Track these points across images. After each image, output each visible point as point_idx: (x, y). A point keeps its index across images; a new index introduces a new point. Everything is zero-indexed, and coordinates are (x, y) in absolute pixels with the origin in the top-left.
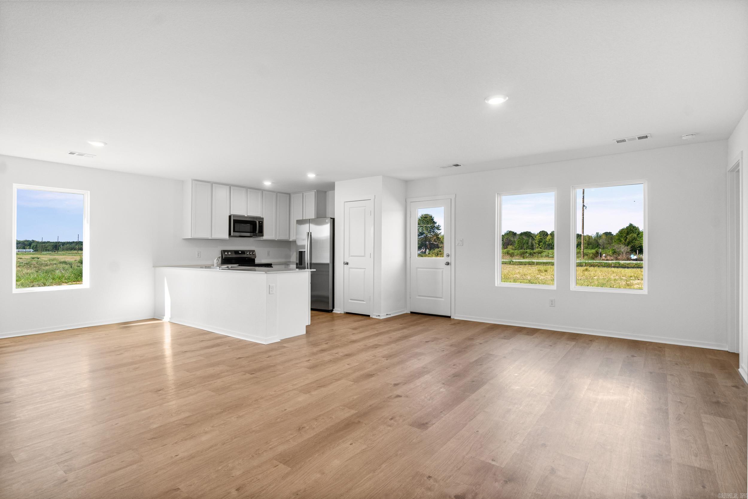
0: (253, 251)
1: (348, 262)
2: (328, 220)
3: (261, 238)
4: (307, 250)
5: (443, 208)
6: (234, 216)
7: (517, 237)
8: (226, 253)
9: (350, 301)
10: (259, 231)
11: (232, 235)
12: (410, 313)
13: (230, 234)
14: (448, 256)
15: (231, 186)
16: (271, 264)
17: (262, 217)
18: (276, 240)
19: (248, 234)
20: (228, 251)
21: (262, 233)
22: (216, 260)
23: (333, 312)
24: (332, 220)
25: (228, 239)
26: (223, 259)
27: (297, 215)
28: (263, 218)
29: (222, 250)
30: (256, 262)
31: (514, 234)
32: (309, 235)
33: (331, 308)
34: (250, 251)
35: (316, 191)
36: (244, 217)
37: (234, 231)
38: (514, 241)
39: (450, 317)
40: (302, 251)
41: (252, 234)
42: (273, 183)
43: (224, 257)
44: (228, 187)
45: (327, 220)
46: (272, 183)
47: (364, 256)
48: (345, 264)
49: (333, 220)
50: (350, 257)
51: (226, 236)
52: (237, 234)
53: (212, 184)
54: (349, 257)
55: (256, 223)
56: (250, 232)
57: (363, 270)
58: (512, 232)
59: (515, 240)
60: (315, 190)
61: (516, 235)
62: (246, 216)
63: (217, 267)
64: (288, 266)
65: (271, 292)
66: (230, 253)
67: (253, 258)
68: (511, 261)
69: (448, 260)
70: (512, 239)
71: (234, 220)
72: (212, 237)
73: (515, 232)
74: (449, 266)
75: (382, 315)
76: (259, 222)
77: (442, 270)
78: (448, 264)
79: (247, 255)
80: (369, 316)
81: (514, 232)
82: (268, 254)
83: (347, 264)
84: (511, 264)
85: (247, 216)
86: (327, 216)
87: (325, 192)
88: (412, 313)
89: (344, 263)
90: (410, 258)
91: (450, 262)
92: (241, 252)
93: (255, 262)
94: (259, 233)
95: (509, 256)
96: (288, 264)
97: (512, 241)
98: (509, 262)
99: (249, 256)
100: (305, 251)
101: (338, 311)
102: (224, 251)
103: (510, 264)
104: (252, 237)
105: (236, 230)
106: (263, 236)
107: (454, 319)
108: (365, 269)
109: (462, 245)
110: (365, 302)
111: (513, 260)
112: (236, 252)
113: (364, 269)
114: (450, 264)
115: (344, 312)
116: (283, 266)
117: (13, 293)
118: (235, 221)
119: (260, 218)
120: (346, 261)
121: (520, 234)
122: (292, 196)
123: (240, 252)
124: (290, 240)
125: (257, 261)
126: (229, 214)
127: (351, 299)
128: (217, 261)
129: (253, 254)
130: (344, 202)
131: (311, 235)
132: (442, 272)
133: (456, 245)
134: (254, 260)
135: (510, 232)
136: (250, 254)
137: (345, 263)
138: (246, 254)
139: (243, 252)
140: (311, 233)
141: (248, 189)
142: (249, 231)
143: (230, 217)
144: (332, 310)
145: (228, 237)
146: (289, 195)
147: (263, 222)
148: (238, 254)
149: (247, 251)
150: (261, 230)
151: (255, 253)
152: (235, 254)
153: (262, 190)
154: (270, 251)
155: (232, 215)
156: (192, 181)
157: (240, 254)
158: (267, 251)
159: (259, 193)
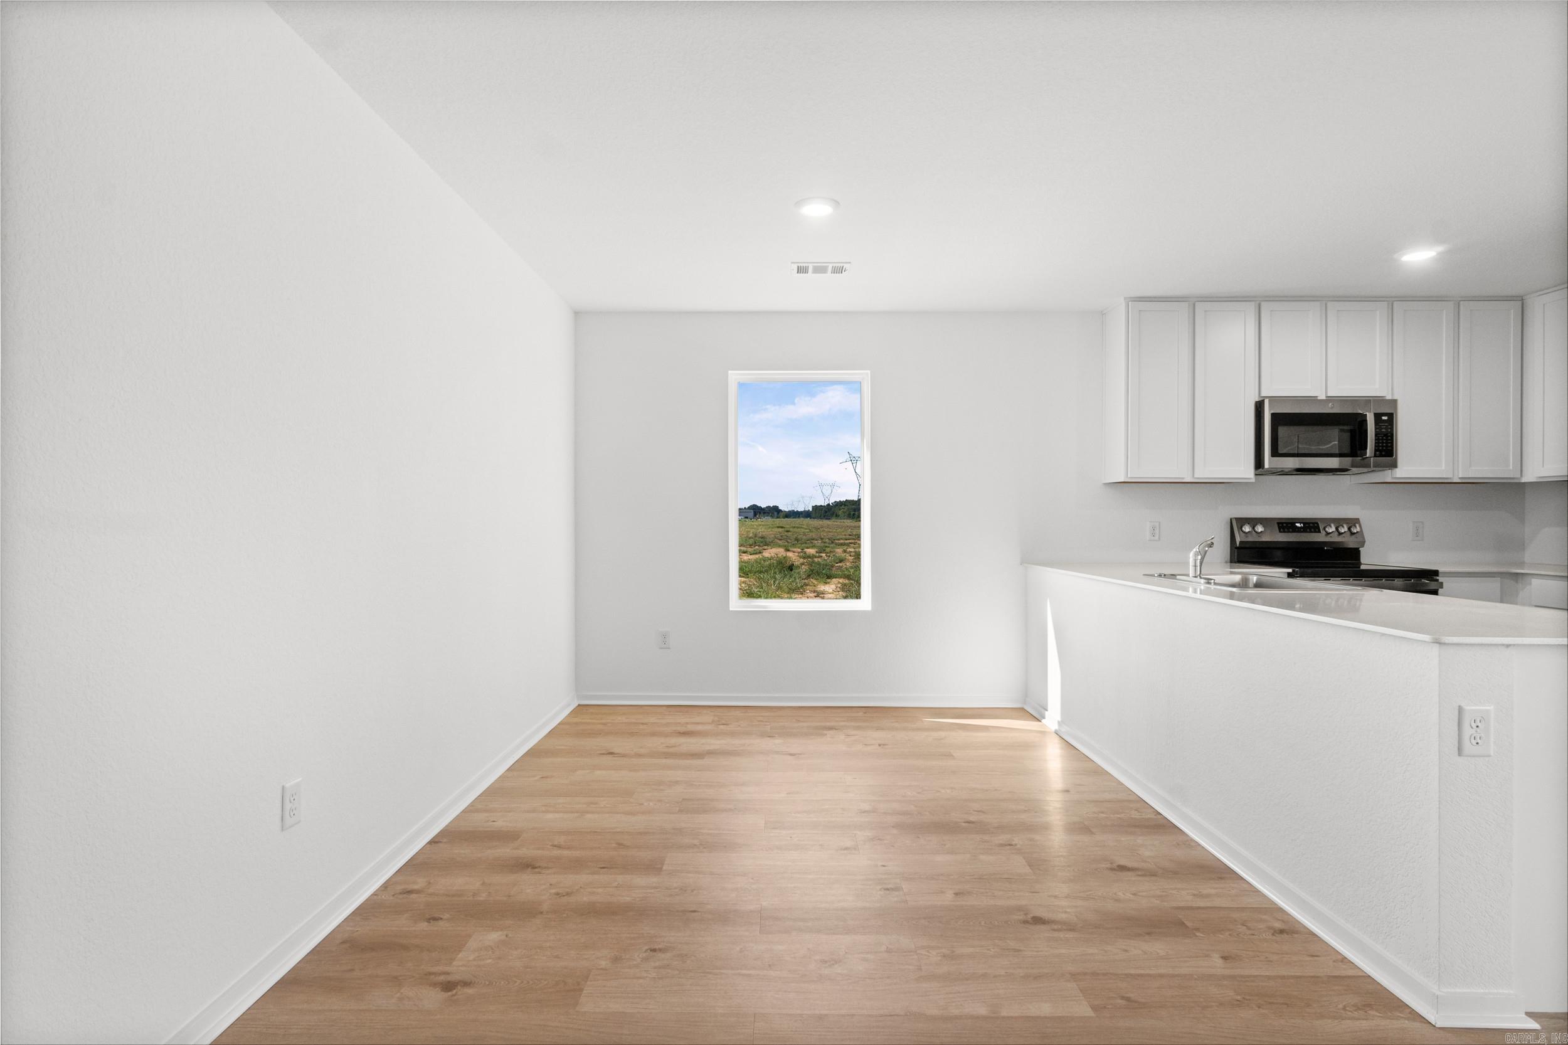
0: (1353, 522)
3: (1388, 476)
6: (1273, 399)
8: (1247, 529)
10: (1376, 450)
11: (1267, 466)
13: (1259, 463)
15: (1262, 303)
16: (1432, 574)
17: (1389, 397)
18: (1459, 480)
19: (1333, 463)
20: (1253, 522)
21: (1392, 456)
22: (1196, 554)
25: (1254, 481)
26: (1237, 548)
28: (1394, 402)
29: (1234, 516)
30: (1362, 560)
34: (1339, 522)
36: (1313, 400)
37: (1275, 453)
41: (1347, 461)
43: (1238, 540)
44: (1251, 308)
51: (1246, 471)
52: (1291, 463)
53: (1194, 305)
55: (1366, 421)
56: (1341, 455)
62: (1322, 396)
63: (1198, 579)
64: (1517, 582)
65: (1468, 746)
66: (1260, 529)
67: (1353, 547)
71: (1275, 417)
72: (1196, 476)
76: (1378, 416)
79: (1328, 534)
82: (1418, 533)
85: (1325, 398)
92: (1304, 524)
93: (1360, 560)
94: (1375, 456)
96: (1517, 574)
99: (1335, 538)
102: (1237, 518)
104: (1347, 470)
105: (1283, 451)
106: (1394, 465)
112: (1286, 525)
116: (1494, 585)
117: (731, 609)
118: (1278, 420)
119: (1379, 400)
123: (1301, 525)
124: (1524, 480)
125: (1369, 559)
126: (1257, 396)
128: (1199, 557)
129: (1353, 534)
134: (1355, 554)
136: (1340, 534)
138: (1323, 532)
139: (1312, 525)
141: (1329, 304)
142: (1337, 452)
143: (1259, 407)
145: (1256, 475)
146: (1520, 303)
147: (1396, 415)
148: (1291, 530)
149: (1329, 521)
150: (1387, 446)
151: (1360, 526)
152: (1280, 532)
153: (1388, 299)
154: (1422, 523)
155: (1266, 400)
156: (1130, 303)
157: (1298, 530)
158: (1414, 522)
159: (1378, 312)
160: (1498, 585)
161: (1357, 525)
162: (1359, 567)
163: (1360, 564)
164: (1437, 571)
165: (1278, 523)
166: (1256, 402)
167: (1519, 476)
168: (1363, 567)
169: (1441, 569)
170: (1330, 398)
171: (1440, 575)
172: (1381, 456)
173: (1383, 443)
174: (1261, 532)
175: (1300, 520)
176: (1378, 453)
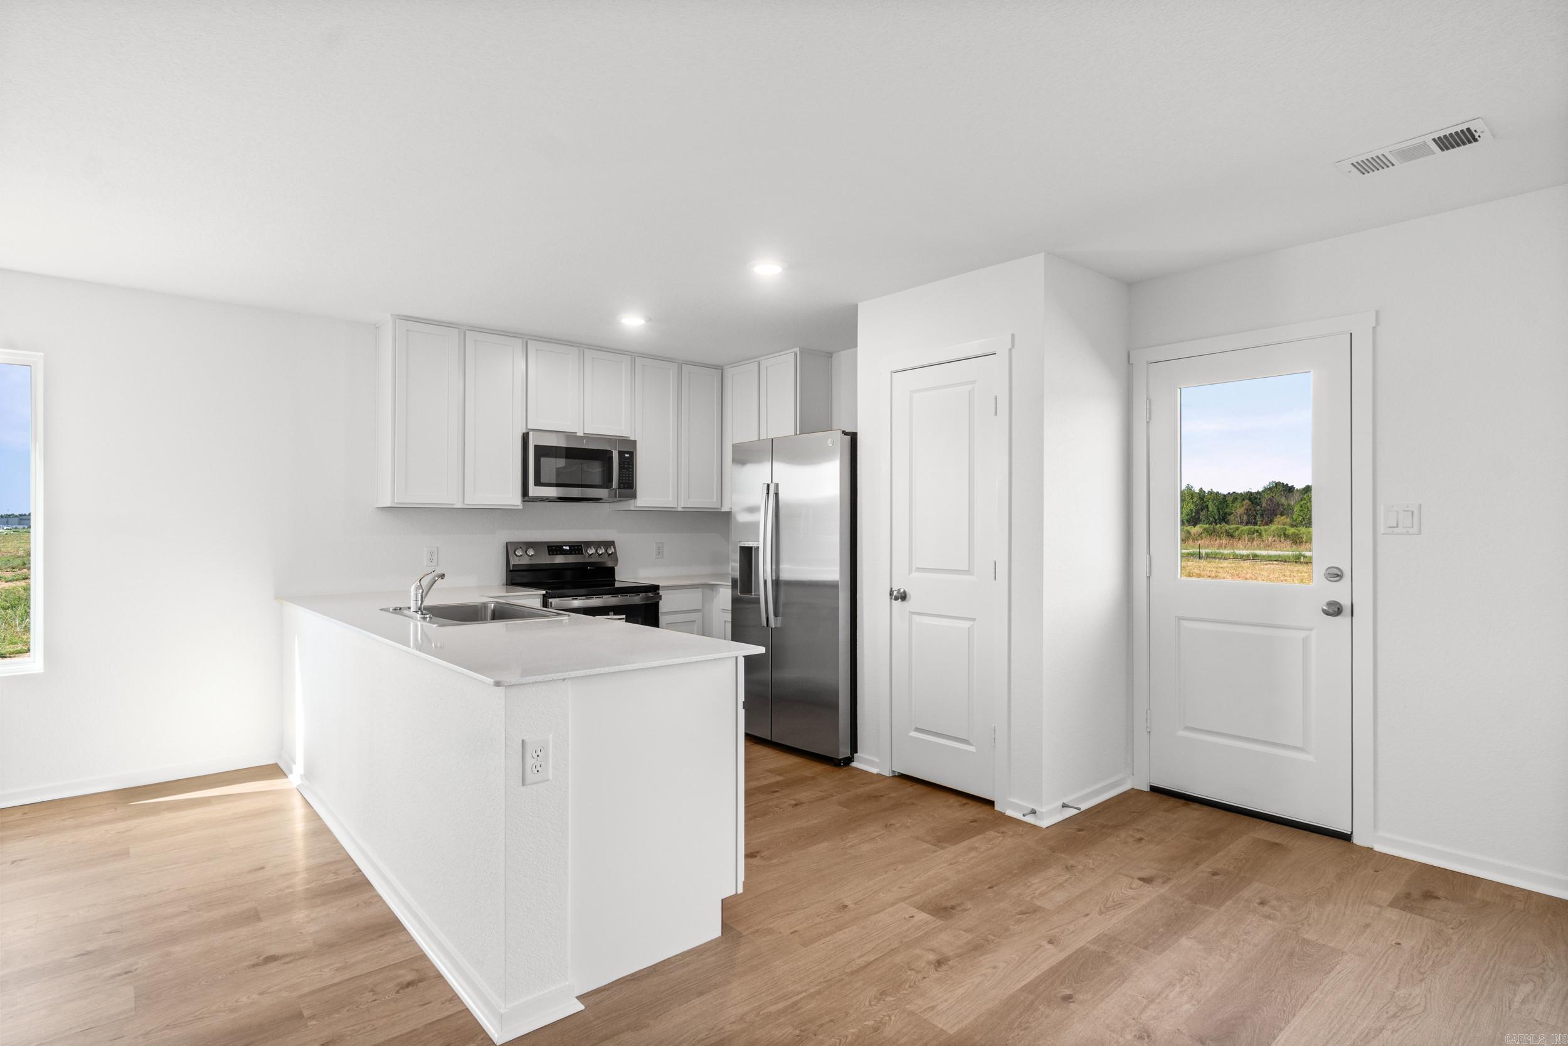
0: (611, 544)
1: (905, 592)
2: (836, 442)
3: (631, 505)
4: (763, 543)
5: (1311, 376)
6: (537, 432)
7: (1297, 496)
8: (520, 553)
9: (914, 734)
10: (620, 483)
11: (531, 494)
12: (1147, 789)
13: (525, 491)
14: (1338, 575)
15: (529, 341)
17: (632, 438)
18: (680, 509)
20: (525, 546)
21: (633, 488)
22: (417, 588)
23: (854, 764)
24: (848, 438)
25: (521, 507)
26: (513, 572)
27: (741, 431)
28: (635, 442)
29: (508, 541)
30: (617, 578)
31: (1289, 490)
32: (772, 491)
33: (844, 752)
34: (598, 544)
35: (797, 349)
36: (572, 437)
37: (539, 482)
38: (1289, 505)
39: (1346, 838)
40: (750, 548)
42: (649, 320)
43: (512, 563)
44: (519, 341)
45: (830, 441)
46: (646, 322)
47: (967, 572)
48: (896, 599)
49: (853, 438)
50: (915, 575)
51: (514, 499)
52: (552, 492)
53: (464, 332)
54: (910, 572)
55: (612, 457)
57: (967, 624)
58: (1283, 483)
59: (1292, 503)
60: (796, 347)
61: (1292, 492)
62: (580, 434)
64: (712, 590)
66: (531, 552)
67: (610, 564)
68: (1300, 555)
69: (1339, 592)
70: (1283, 500)
71: (537, 447)
72: (467, 503)
73: (1289, 485)
74: (1343, 621)
75: (1043, 810)
76: (621, 454)
77: (1304, 634)
78: (1335, 610)
79: (590, 555)
80: (991, 803)
81: (1287, 484)
82: (659, 552)
83: (903, 597)
84: (1301, 563)
85: (582, 435)
86: (834, 427)
87: (830, 355)
88: (1154, 789)
89: (891, 594)
90: (1149, 577)
91: (1345, 602)
92: (570, 547)
93: (614, 578)
94: (619, 488)
95: (1289, 542)
96: (712, 584)
97: (1283, 505)
98: (1293, 556)
99: (594, 560)
100: (758, 547)
101: (871, 763)
102: (511, 543)
103: (1296, 562)
104: (601, 498)
105: (542, 481)
106: (634, 496)
107: (1370, 850)
108: (974, 620)
109: (1415, 529)
110: (972, 749)
111: (1303, 553)
112: (555, 548)
113: (971, 623)
114: (1347, 610)
115: (893, 772)
116: (698, 594)
118: (541, 452)
119: (624, 441)
120: (899, 586)
121: (1304, 489)
122: (729, 372)
123: (568, 548)
124: (723, 510)
125: (622, 576)
126: (525, 427)
127: (918, 730)
128: (421, 591)
129: (609, 555)
130: (891, 372)
131: (777, 494)
132: (1305, 641)
133: (1382, 529)
134: (611, 572)
135: (1277, 484)
136: (599, 555)
137: (895, 593)
138: (585, 555)
139: (577, 548)
140: (777, 485)
141: (585, 350)
143: (525, 438)
144: (849, 760)
145: (523, 501)
146: (720, 371)
147: (636, 453)
148: (558, 553)
149: (589, 544)
150: (629, 480)
151: (615, 549)
152: (549, 554)
153: (632, 354)
154: (663, 543)
155: (530, 433)
156: (397, 320)
157: (565, 553)
158: (656, 543)
159: (624, 365)
160: (700, 595)
161: (612, 547)
162: (614, 585)
163: (614, 581)
164: (658, 586)
165: (548, 547)
166: (524, 434)
167: (720, 507)
168: (617, 585)
169: (661, 584)
170: (587, 435)
171: (660, 589)
172: (625, 488)
173: (626, 477)
174: (532, 555)
175: (566, 543)
176: (622, 485)
